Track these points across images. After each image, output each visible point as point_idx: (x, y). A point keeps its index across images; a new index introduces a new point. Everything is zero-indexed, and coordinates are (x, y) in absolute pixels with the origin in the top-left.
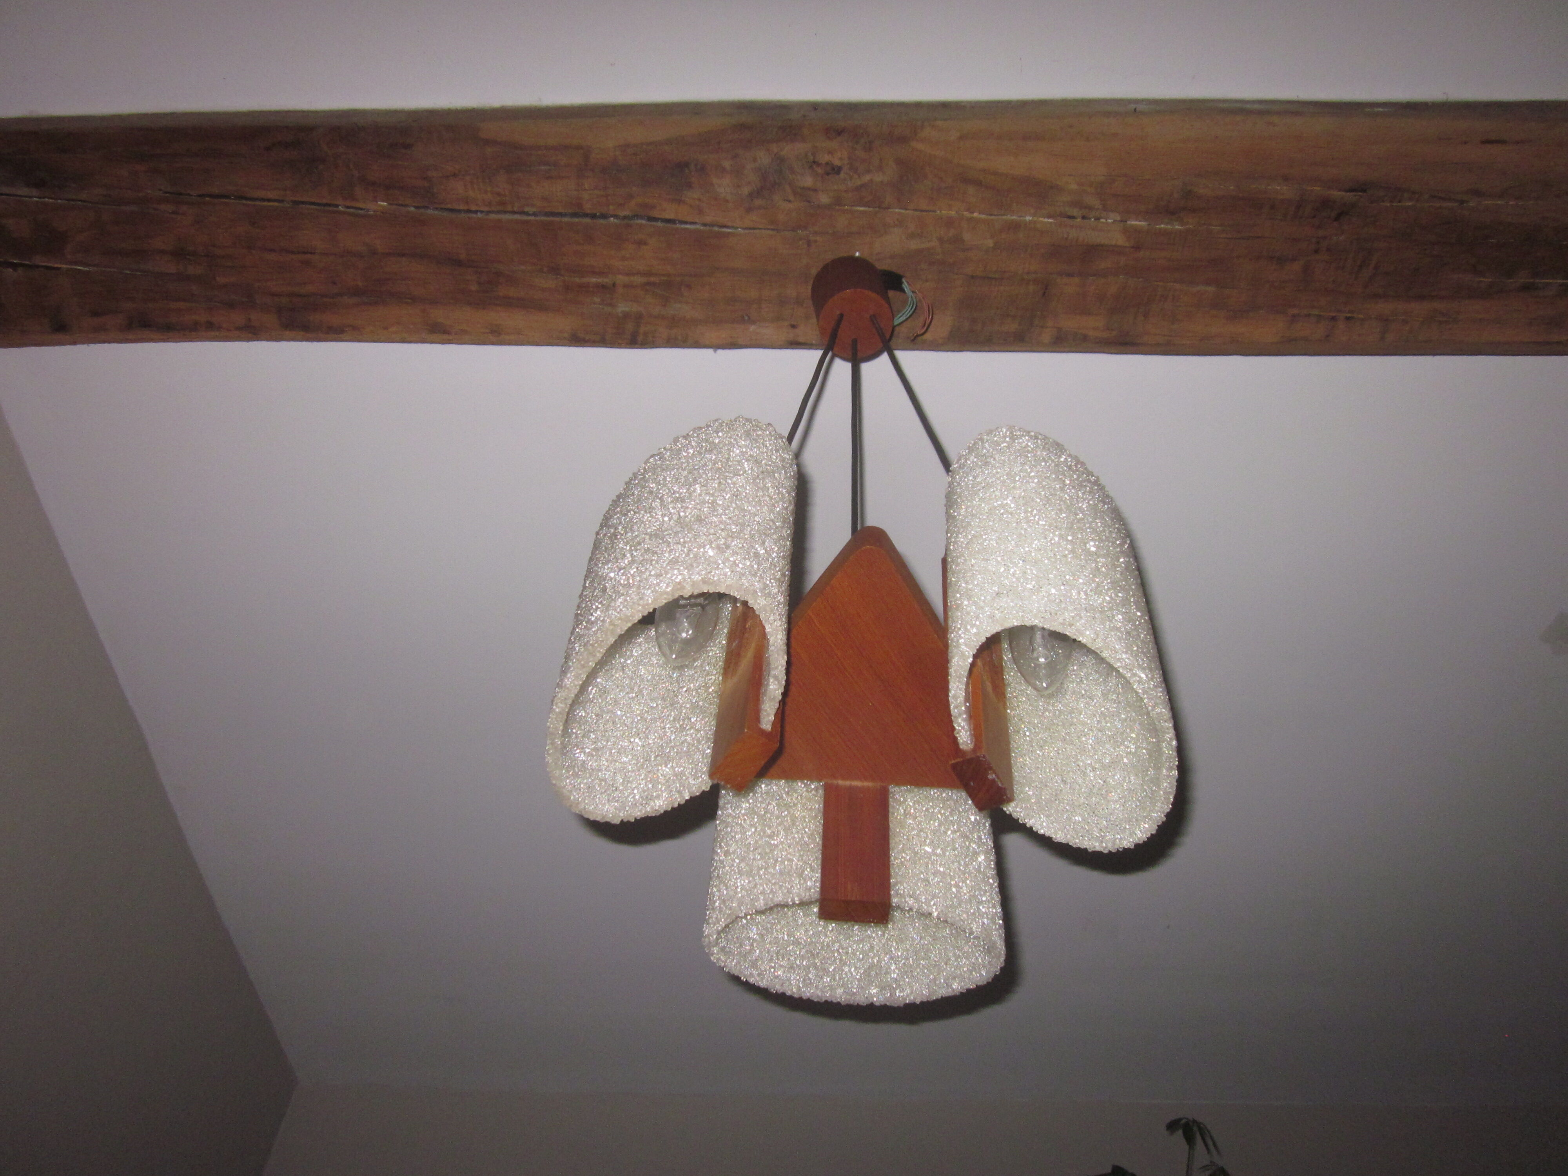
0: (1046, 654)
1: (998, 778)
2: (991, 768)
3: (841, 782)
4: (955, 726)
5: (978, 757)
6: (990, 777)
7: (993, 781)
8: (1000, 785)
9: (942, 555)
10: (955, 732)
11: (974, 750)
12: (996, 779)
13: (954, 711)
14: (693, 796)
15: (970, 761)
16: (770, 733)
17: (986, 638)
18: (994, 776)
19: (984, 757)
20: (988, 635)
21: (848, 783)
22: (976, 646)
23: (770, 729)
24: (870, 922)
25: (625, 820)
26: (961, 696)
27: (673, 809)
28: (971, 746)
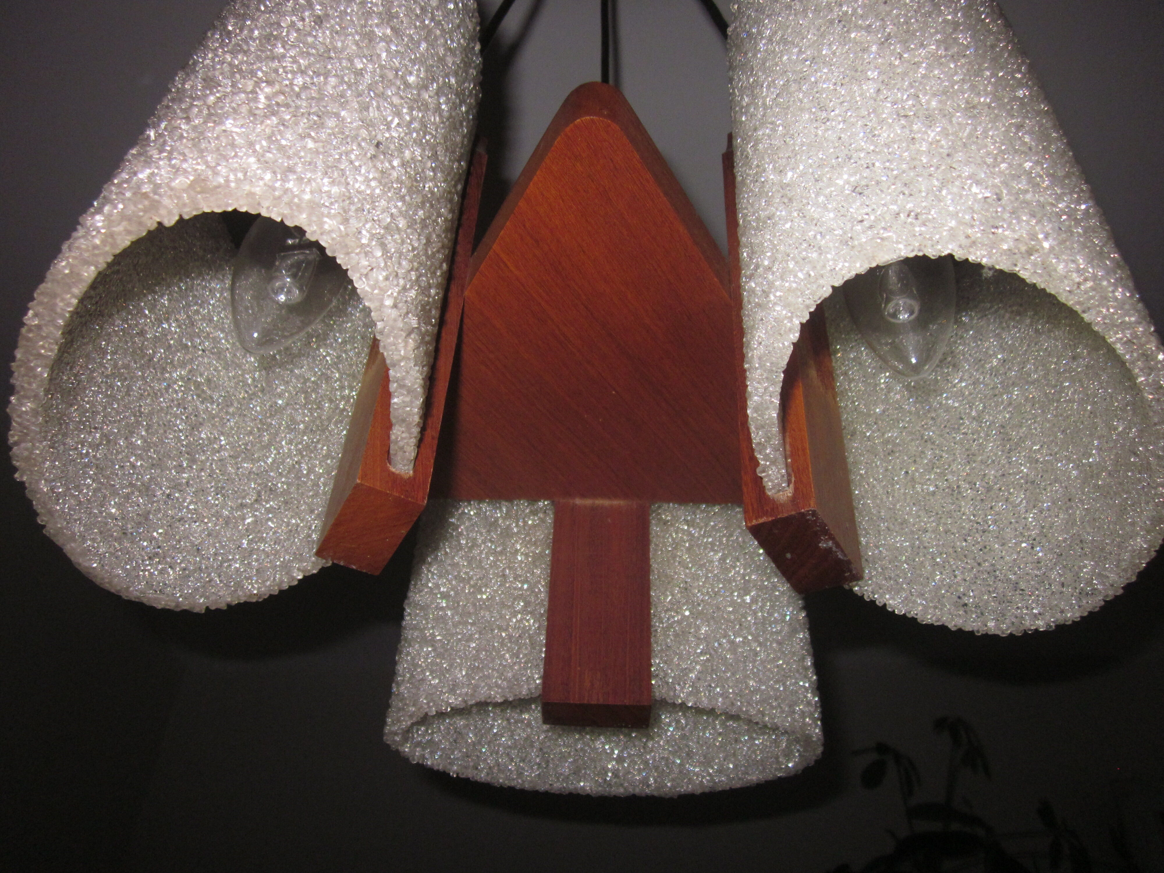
0: (911, 305)
1: (838, 545)
2: (826, 532)
3: (578, 501)
4: (759, 456)
5: (803, 515)
6: (823, 545)
7: (829, 551)
8: (840, 556)
9: (723, 149)
10: (758, 470)
11: (794, 499)
12: (834, 549)
13: (757, 437)
14: (307, 574)
15: (787, 521)
16: (411, 481)
17: (833, 287)
18: (830, 543)
19: (814, 514)
20: (838, 282)
21: (588, 502)
22: (808, 307)
23: (411, 472)
24: (621, 727)
25: (213, 608)
26: (771, 406)
27: (281, 592)
28: (789, 492)
